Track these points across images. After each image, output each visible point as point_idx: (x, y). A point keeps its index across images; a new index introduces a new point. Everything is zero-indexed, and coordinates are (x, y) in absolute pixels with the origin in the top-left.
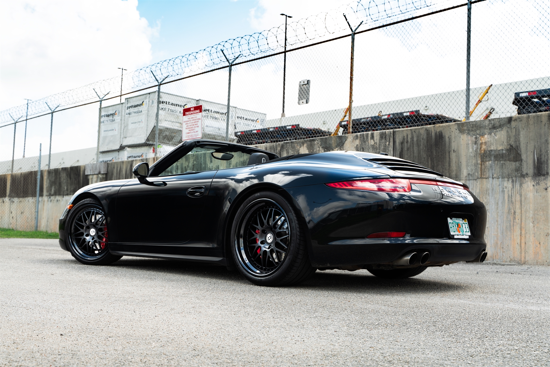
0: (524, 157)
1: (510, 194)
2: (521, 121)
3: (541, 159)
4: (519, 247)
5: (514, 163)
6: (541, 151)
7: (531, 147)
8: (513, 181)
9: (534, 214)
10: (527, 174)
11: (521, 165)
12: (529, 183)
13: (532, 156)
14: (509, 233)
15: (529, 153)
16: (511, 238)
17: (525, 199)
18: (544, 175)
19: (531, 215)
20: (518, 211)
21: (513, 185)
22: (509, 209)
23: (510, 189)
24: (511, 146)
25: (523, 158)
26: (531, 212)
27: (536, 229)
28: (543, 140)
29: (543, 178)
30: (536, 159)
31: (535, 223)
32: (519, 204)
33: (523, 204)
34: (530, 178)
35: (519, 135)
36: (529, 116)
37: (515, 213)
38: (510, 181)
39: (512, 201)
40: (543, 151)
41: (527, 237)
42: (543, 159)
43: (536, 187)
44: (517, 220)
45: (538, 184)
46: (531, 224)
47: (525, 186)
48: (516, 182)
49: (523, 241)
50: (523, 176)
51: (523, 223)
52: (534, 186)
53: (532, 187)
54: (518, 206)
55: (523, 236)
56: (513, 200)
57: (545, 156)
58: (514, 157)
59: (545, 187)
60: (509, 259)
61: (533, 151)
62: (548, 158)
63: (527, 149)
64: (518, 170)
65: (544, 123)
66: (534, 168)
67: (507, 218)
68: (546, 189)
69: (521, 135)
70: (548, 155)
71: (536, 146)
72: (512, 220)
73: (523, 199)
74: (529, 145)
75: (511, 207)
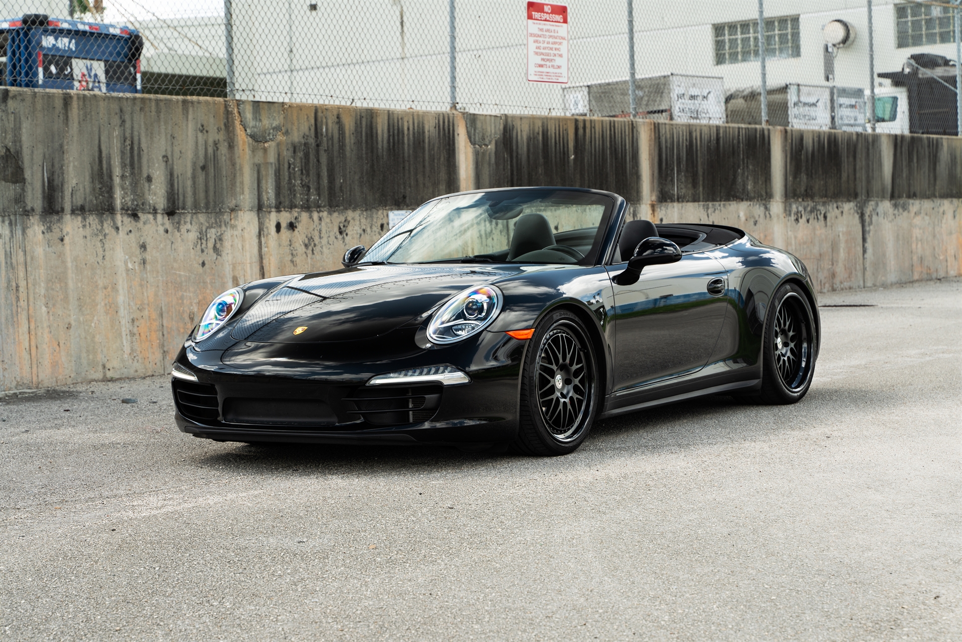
0: (27, 174)
1: (8, 250)
2: (23, 100)
3: (53, 180)
4: (27, 357)
5: (12, 187)
6: (53, 165)
7: (38, 157)
8: (10, 224)
9: (47, 290)
10: (33, 210)
11: (23, 190)
12: (36, 227)
13: (40, 175)
14: (11, 330)
15: (35, 168)
16: (14, 339)
17: (32, 258)
18: (57, 213)
19: (43, 292)
20: (22, 284)
21: (11, 231)
22: (9, 281)
23: (7, 239)
24: (8, 150)
25: (26, 176)
26: (42, 285)
27: (51, 318)
28: (56, 145)
29: (56, 217)
30: (46, 180)
31: (50, 305)
32: (24, 270)
33: (29, 269)
34: (37, 217)
35: (20, 128)
36: (35, 93)
37: (17, 287)
38: (7, 223)
39: (11, 264)
40: (57, 166)
41: (39, 334)
42: (56, 183)
43: (47, 235)
44: (21, 301)
45: (49, 229)
46: (44, 309)
47: (30, 232)
48: (16, 225)
49: (33, 344)
50: (27, 213)
51: (31, 308)
52: (43, 233)
53: (41, 236)
54: (22, 274)
55: (33, 333)
56: (14, 261)
57: (59, 177)
58: (12, 173)
59: (59, 235)
60: (14, 383)
61: (41, 163)
62: (63, 179)
63: (32, 159)
64: (19, 200)
65: (57, 111)
66: (44, 197)
67: (6, 298)
68: (62, 240)
69: (24, 130)
70: (63, 174)
71: (47, 156)
72: (14, 303)
73: (29, 259)
74: (35, 152)
75: (11, 276)
